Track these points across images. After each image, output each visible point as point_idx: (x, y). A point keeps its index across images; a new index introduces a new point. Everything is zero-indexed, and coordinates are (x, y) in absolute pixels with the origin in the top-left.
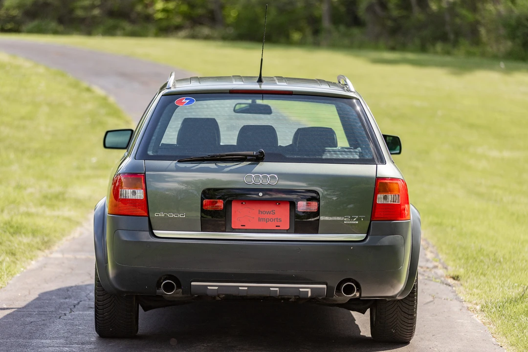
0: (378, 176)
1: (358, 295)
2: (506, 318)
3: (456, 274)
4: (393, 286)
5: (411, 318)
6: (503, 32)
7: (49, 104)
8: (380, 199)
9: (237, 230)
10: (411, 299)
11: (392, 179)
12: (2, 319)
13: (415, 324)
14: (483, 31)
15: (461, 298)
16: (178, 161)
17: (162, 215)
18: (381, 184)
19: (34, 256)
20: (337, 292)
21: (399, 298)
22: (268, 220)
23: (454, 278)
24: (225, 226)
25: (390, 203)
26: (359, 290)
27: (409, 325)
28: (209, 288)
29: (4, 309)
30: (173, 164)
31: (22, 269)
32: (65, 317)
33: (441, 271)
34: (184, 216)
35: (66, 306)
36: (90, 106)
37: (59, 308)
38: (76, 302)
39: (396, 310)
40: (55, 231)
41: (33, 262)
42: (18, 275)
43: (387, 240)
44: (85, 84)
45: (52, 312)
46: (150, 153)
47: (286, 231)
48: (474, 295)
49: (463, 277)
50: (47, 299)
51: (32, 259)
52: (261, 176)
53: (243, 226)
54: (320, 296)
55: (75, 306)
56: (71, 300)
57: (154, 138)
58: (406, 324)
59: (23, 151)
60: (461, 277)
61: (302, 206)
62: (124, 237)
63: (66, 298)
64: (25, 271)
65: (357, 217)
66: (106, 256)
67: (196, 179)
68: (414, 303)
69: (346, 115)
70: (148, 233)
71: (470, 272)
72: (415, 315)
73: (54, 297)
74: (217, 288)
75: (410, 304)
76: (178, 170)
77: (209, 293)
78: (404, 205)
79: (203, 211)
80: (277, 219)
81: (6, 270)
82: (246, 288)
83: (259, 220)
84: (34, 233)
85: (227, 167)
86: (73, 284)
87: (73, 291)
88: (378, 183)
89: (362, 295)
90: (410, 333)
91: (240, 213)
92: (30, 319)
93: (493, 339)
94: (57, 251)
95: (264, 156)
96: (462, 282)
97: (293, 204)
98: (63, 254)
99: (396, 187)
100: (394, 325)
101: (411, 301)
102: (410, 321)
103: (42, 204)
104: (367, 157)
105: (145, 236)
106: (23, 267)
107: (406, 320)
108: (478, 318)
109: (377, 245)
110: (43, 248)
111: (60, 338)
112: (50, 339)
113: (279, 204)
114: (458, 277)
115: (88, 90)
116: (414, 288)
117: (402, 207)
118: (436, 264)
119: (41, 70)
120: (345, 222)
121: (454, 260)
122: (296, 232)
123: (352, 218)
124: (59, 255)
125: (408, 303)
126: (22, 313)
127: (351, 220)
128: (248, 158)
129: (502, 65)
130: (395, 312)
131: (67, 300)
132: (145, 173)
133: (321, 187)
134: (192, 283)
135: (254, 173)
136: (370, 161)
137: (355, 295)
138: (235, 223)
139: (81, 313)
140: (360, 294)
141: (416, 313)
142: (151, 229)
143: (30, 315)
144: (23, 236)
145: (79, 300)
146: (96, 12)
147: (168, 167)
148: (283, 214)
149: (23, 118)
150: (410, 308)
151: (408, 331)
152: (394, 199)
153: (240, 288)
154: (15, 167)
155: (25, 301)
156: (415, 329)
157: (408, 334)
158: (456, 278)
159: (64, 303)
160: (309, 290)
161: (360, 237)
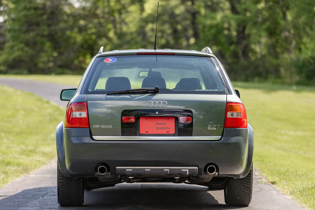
0: (228, 101)
1: (217, 174)
2: (306, 196)
3: (274, 181)
4: (238, 168)
5: (249, 190)
6: (294, 70)
7: (25, 110)
8: (229, 115)
9: (143, 135)
10: (249, 178)
11: (236, 103)
12: (1, 200)
13: (252, 194)
14: (282, 70)
15: (278, 190)
16: (107, 95)
17: (97, 126)
18: (229, 106)
19: (19, 175)
20: (205, 172)
21: (241, 177)
22: (162, 128)
23: (272, 183)
24: (136, 133)
25: (235, 117)
26: (218, 171)
27: (248, 194)
28: (126, 170)
29: (2, 196)
30: (104, 96)
31: (12, 181)
32: (39, 199)
33: (264, 180)
34: (111, 127)
35: (39, 195)
36: (49, 111)
37: (35, 195)
38: (45, 193)
39: (240, 185)
40: (31, 165)
41: (18, 179)
42: (9, 183)
43: (234, 139)
44: (45, 100)
45: (31, 197)
46: (90, 90)
47: (173, 135)
48: (285, 189)
49: (278, 182)
50: (28, 192)
51: (17, 177)
52: (157, 102)
53: (147, 132)
54: (194, 174)
55: (44, 195)
56: (42, 192)
57: (92, 81)
58: (246, 194)
59: (10, 133)
60: (277, 182)
61: (182, 119)
62: (75, 141)
63: (39, 192)
64: (13, 182)
65: (216, 125)
66: (64, 155)
67: (118, 105)
68: (251, 181)
69: (207, 66)
70: (89, 138)
71: (282, 179)
72: (251, 188)
73: (32, 191)
74: (131, 170)
75: (249, 181)
76: (107, 99)
77: (126, 173)
78: (244, 119)
79: (122, 123)
80: (167, 127)
81: (2, 180)
82: (149, 170)
83: (157, 128)
84: (18, 165)
85: (136, 97)
86: (43, 186)
87: (43, 189)
88: (228, 105)
89: (220, 173)
90: (249, 200)
91: (144, 124)
92: (18, 200)
93: (299, 205)
94: (32, 174)
95: (158, 90)
96: (277, 184)
97: (177, 119)
98: (36, 175)
99: (238, 107)
100: (239, 194)
101: (249, 179)
102: (248, 192)
103: (22, 154)
104: (221, 90)
105: (87, 140)
106: (12, 180)
107: (246, 191)
108: (290, 197)
109: (228, 142)
110: (24, 172)
111: (37, 207)
112: (31, 207)
113: (168, 119)
114: (275, 182)
115: (48, 102)
116: (250, 171)
117: (243, 120)
118: (261, 177)
119: (19, 92)
120: (208, 129)
121: (272, 176)
122: (179, 135)
123: (212, 127)
124: (34, 176)
125: (247, 181)
126: (13, 198)
127: (212, 128)
128: (149, 91)
129: (295, 87)
130: (239, 186)
131: (40, 192)
132: (87, 102)
133: (194, 109)
134: (117, 168)
135: (153, 100)
136: (223, 93)
137: (215, 174)
138: (142, 130)
139: (49, 197)
140: (218, 174)
141: (252, 187)
142: (91, 136)
143: (18, 198)
144: (11, 166)
145: (47, 193)
146: (51, 64)
147: (101, 98)
148: (170, 125)
149: (9, 117)
150: (249, 183)
151: (248, 198)
152: (237, 115)
153: (146, 170)
154: (5, 141)
155: (14, 193)
156: (251, 197)
157: (247, 200)
158: (273, 183)
159: (38, 194)
160: (187, 170)
161: (218, 138)
